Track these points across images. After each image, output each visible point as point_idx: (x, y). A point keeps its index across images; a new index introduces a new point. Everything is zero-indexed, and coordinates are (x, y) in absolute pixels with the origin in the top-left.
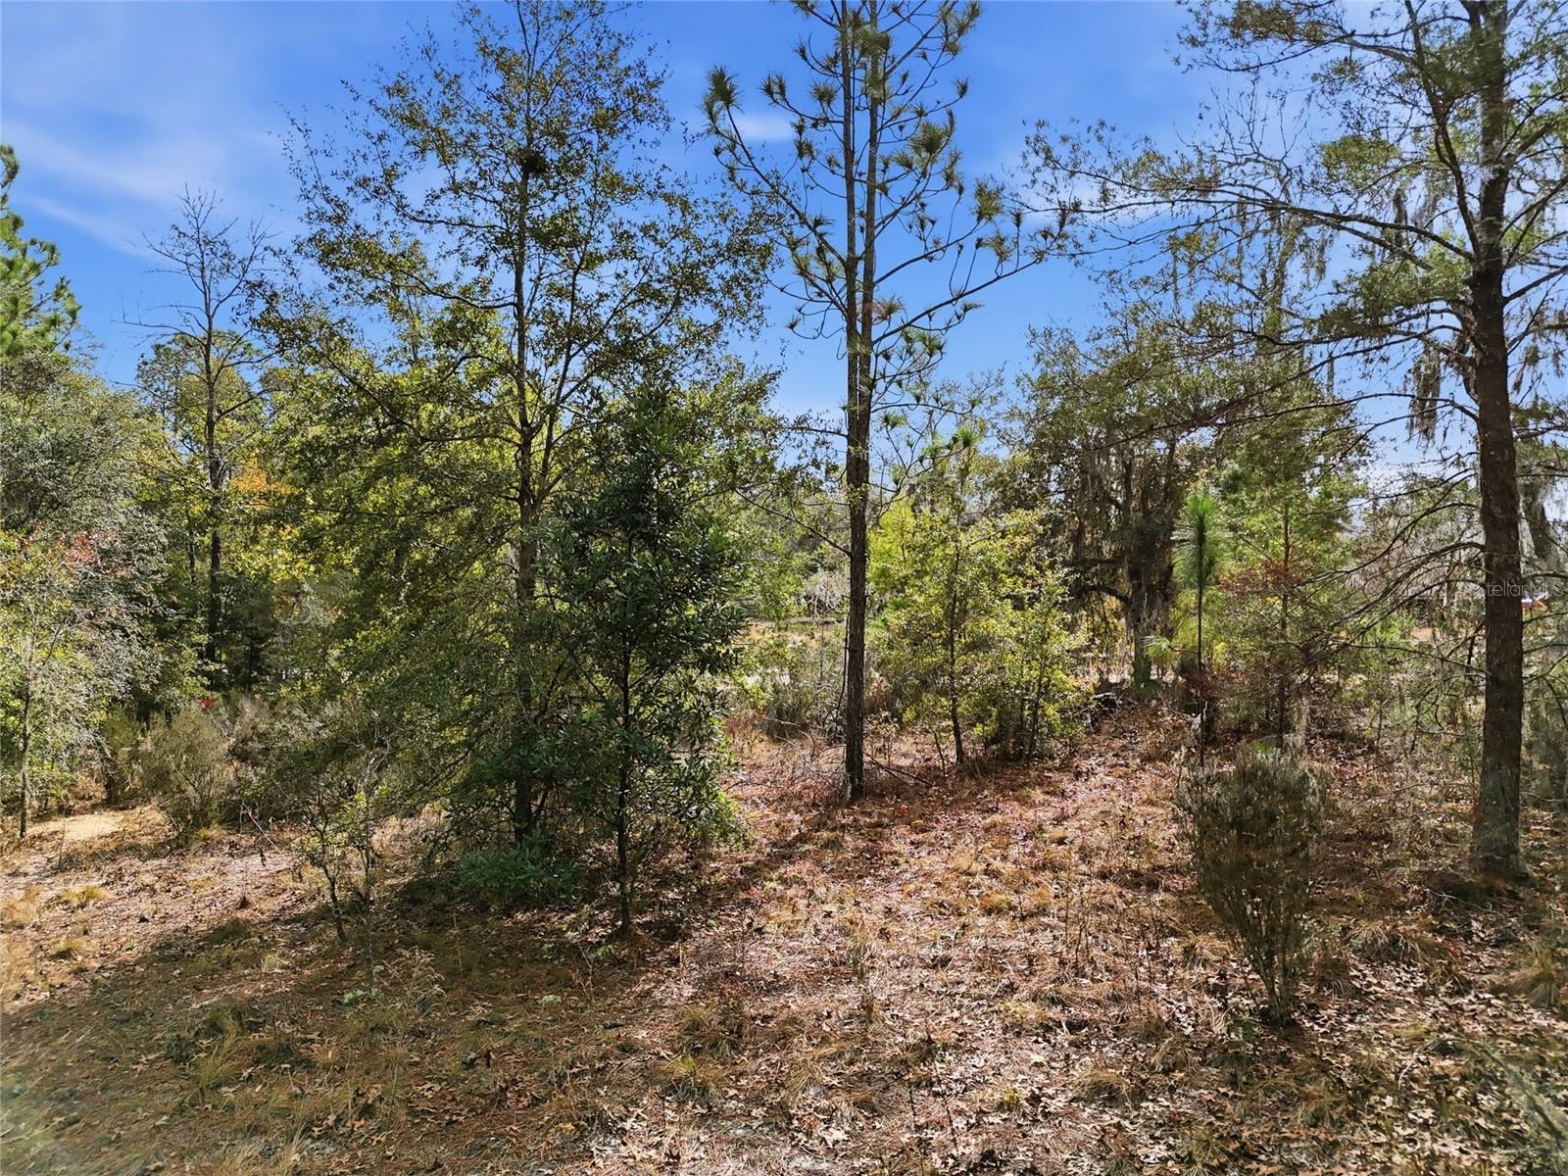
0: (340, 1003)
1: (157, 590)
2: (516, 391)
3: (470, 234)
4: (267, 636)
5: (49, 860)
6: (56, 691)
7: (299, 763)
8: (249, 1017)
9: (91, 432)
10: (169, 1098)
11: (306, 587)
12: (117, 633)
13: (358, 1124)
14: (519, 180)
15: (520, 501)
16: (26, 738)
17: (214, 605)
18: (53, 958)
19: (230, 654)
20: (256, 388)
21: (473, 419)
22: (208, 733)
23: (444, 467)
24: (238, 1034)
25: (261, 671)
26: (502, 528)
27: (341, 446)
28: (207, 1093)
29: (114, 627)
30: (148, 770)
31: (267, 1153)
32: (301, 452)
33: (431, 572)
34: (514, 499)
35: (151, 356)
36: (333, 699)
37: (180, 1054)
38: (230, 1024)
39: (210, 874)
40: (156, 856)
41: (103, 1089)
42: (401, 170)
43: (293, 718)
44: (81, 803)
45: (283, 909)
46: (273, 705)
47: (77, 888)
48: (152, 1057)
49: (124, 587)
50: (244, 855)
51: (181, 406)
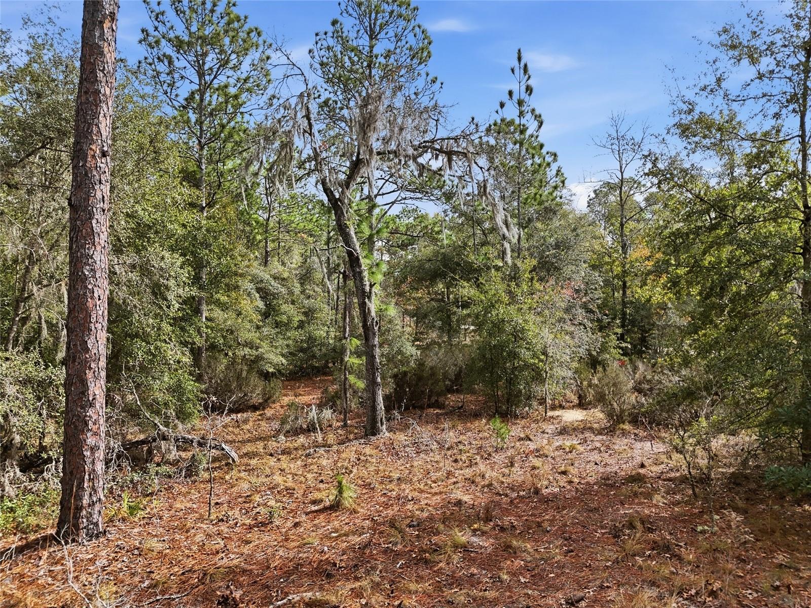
0: (696, 531)
1: (598, 307)
2: (800, 189)
3: (769, 100)
4: (650, 330)
5: (556, 428)
6: (558, 353)
7: (669, 399)
8: (649, 525)
9: (571, 236)
10: (611, 554)
11: (670, 305)
12: (582, 327)
13: (708, 599)
14: (803, 59)
15: (803, 254)
16: (547, 373)
17: (624, 314)
18: (559, 473)
19: (632, 338)
20: (643, 205)
21: (772, 208)
22: (622, 377)
23: (753, 239)
24: (643, 532)
25: (647, 348)
26: (790, 271)
27: (691, 231)
28: (630, 557)
29: (580, 324)
30: (597, 393)
31: (660, 598)
32: (669, 237)
33: (745, 298)
34: (799, 254)
35: (593, 195)
36: (687, 366)
37: (616, 534)
38: (638, 525)
39: (626, 448)
40: (601, 434)
41: (583, 540)
42: (726, 75)
43: (664, 374)
44: (568, 404)
45: (662, 473)
46: (654, 366)
47: (568, 443)
48: (603, 531)
49: (585, 306)
50: (641, 440)
51: (608, 218)
